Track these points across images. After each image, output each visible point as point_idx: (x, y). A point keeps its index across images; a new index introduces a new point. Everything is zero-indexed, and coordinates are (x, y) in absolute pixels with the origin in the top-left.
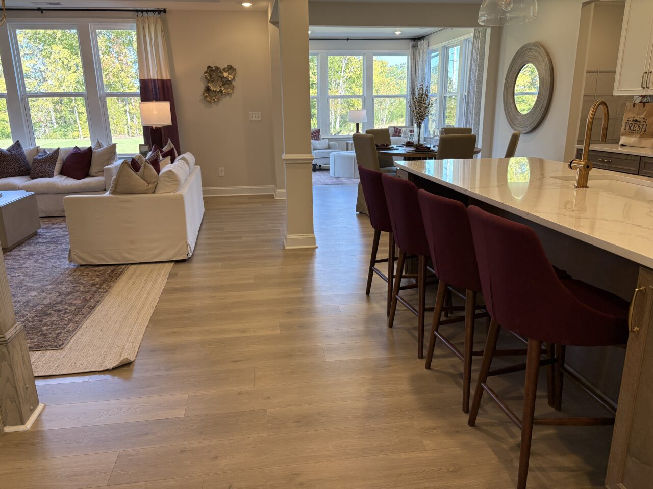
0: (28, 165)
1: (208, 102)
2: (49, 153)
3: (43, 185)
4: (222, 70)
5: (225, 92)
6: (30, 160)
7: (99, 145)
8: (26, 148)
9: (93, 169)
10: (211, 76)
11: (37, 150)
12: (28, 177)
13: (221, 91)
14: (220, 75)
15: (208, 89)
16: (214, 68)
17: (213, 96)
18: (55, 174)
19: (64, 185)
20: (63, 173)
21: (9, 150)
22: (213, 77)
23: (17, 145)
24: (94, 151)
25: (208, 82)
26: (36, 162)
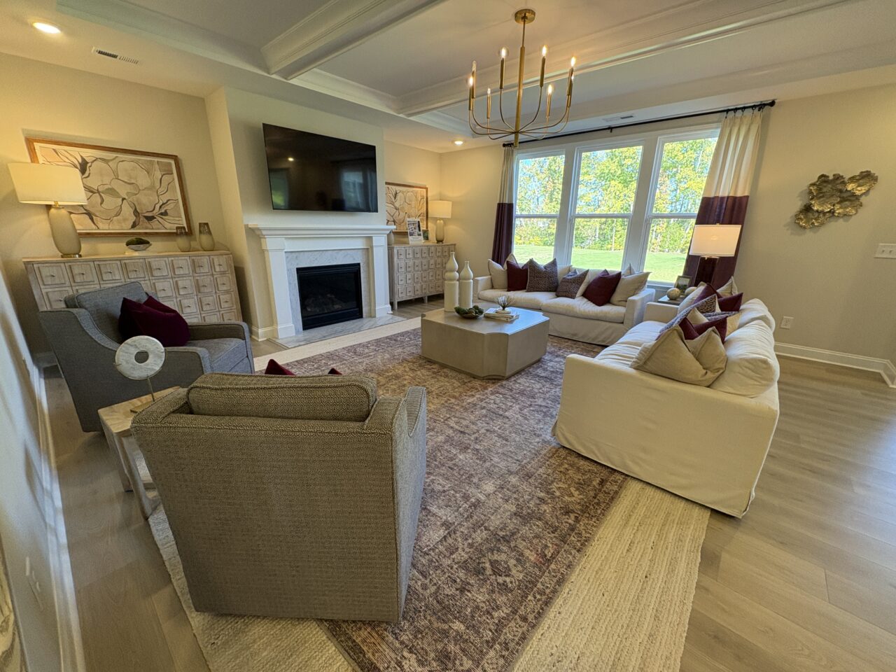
0: (558, 283)
1: (801, 226)
2: (578, 273)
3: (563, 305)
4: (846, 180)
5: (839, 213)
6: (560, 277)
7: (630, 271)
8: (560, 267)
9: (616, 297)
10: (820, 190)
11: (569, 269)
12: (554, 293)
13: (832, 212)
14: (840, 187)
15: (807, 209)
16: (831, 177)
17: (812, 219)
18: (577, 296)
19: (582, 309)
20: (585, 295)
21: (545, 267)
22: (825, 190)
23: (554, 263)
24: (623, 277)
25: (812, 199)
26: (565, 280)
